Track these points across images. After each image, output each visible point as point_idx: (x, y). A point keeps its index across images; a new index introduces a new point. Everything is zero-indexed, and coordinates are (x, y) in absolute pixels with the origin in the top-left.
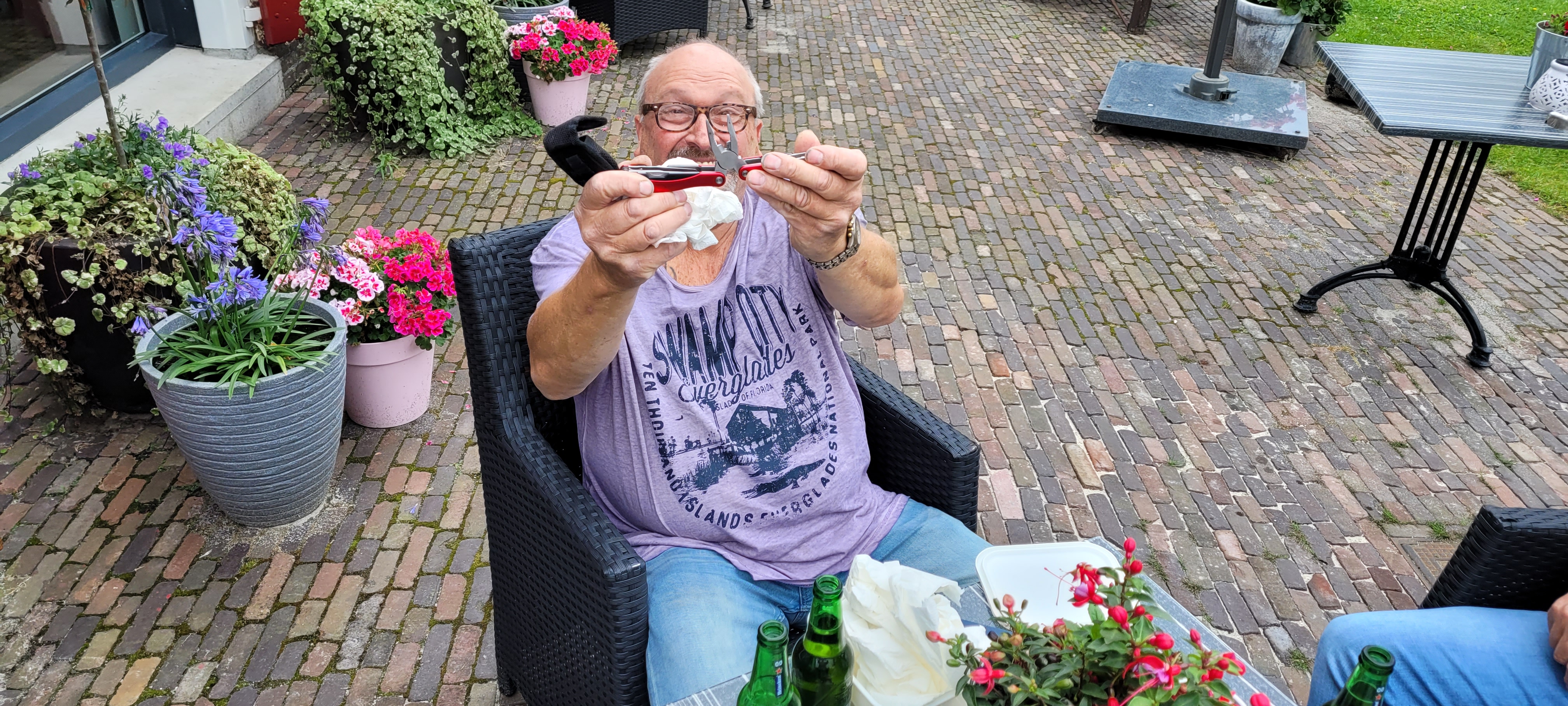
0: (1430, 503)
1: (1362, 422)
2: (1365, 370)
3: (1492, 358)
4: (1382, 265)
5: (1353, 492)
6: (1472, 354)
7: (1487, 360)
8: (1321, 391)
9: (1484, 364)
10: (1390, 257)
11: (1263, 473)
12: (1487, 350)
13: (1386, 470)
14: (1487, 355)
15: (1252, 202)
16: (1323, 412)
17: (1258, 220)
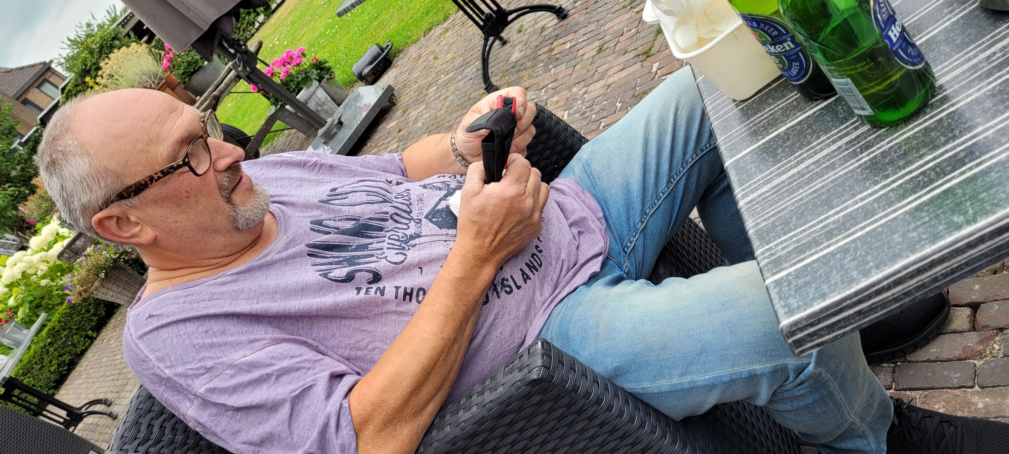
0: (643, 34)
1: (578, 67)
2: (546, 66)
3: (563, 7)
4: (486, 40)
5: (623, 70)
6: (557, 16)
7: (564, 10)
8: (549, 86)
9: (566, 12)
10: (484, 33)
11: (593, 112)
12: (558, 7)
13: (614, 55)
14: (561, 8)
15: (413, 118)
16: (564, 86)
17: (426, 116)
